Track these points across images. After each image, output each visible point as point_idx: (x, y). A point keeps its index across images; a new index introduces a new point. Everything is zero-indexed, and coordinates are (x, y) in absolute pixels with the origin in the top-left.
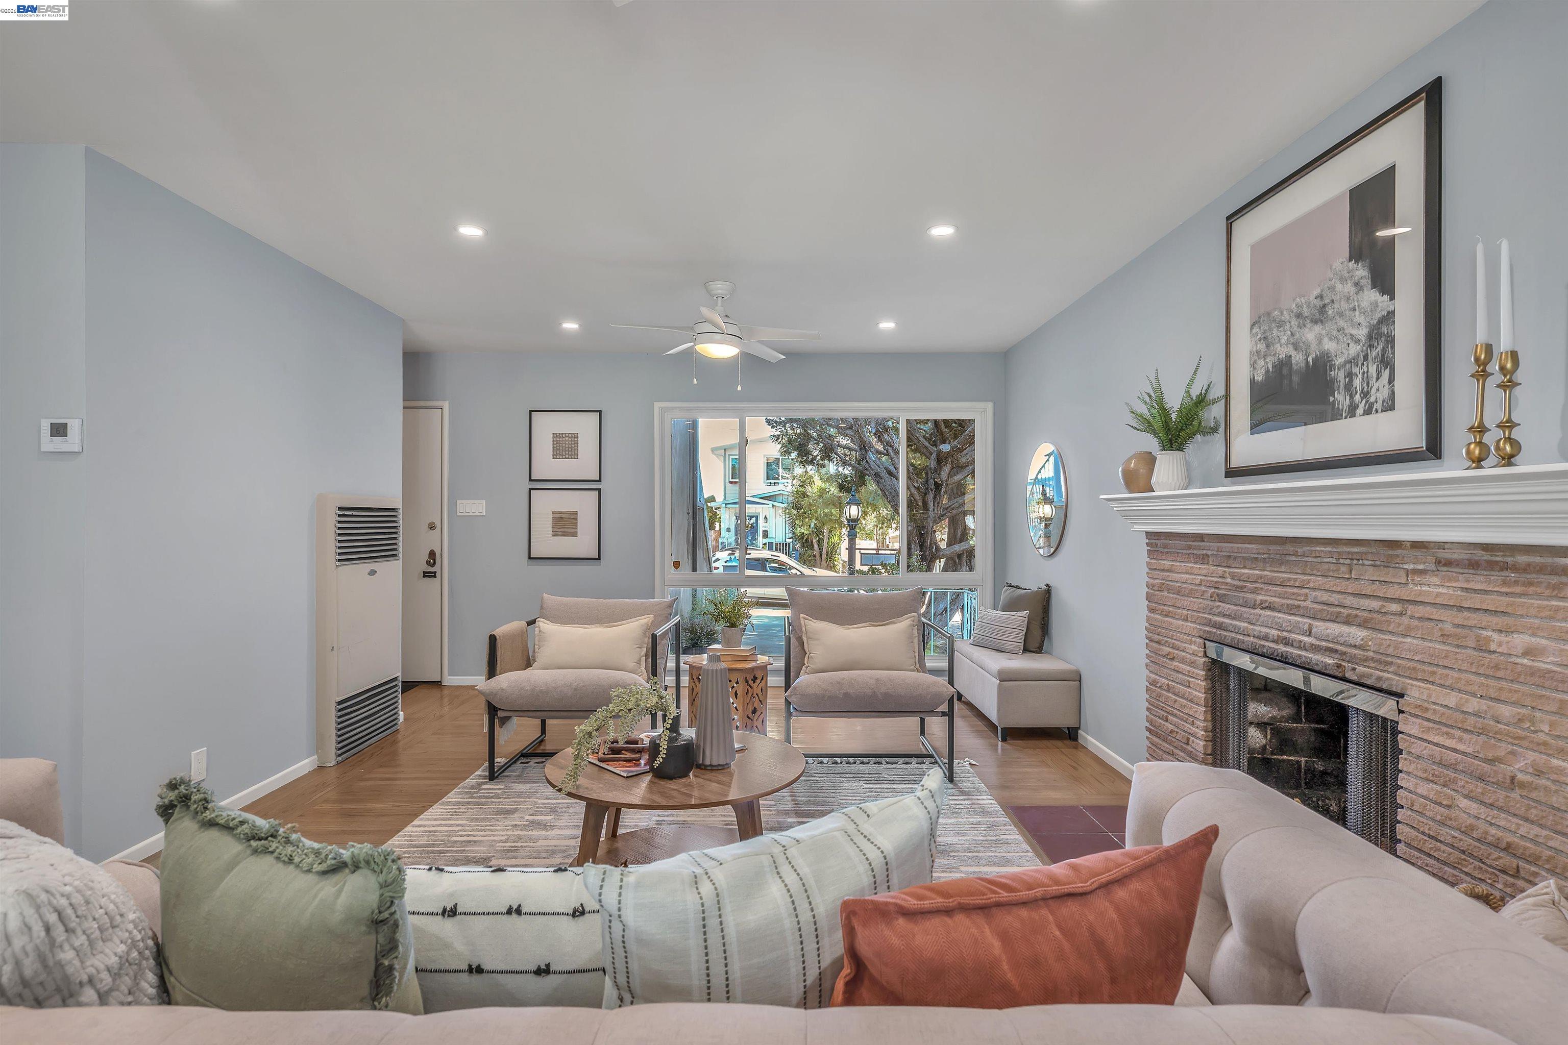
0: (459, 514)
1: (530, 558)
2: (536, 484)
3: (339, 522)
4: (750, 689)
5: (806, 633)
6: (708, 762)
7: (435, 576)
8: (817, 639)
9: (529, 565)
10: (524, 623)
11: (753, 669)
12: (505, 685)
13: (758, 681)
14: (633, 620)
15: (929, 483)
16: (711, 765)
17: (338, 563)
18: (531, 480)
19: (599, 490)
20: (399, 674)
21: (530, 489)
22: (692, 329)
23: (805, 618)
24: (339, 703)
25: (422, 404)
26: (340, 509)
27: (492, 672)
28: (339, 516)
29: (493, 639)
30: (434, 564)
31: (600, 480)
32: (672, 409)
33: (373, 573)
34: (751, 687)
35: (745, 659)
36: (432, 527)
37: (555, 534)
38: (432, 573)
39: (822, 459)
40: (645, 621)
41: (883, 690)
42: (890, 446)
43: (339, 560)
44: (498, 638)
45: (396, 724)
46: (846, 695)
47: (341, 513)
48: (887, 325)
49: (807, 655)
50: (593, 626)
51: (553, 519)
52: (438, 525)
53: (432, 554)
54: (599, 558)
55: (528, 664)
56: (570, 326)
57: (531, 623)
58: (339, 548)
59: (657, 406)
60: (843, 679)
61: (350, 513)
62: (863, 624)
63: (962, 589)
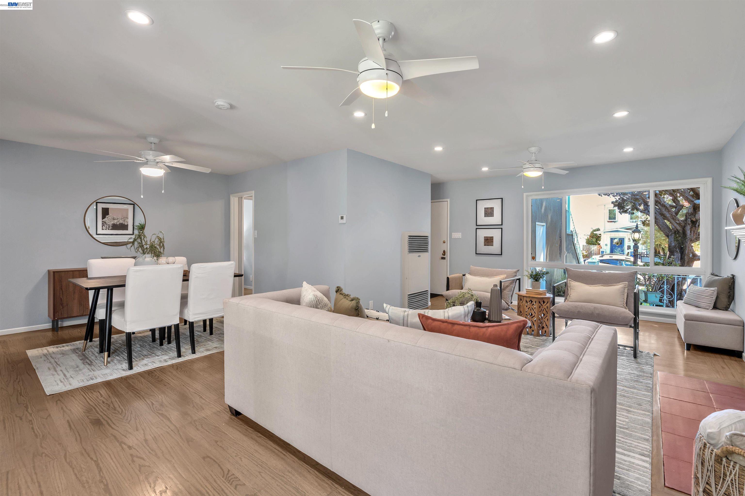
0: (453, 238)
1: (476, 254)
2: (479, 227)
3: (409, 240)
4: (541, 306)
5: (570, 287)
6: (491, 320)
7: (445, 259)
8: (574, 289)
9: (476, 256)
10: (462, 275)
11: (543, 298)
12: (450, 294)
13: (545, 303)
14: (499, 276)
15: (687, 221)
16: (492, 321)
17: (408, 253)
18: (476, 225)
19: (502, 228)
20: (429, 289)
21: (476, 229)
22: (522, 167)
23: (570, 280)
24: (409, 295)
25: (441, 200)
26: (409, 236)
27: (448, 289)
28: (409, 238)
29: (448, 278)
30: (445, 255)
31: (502, 225)
32: (531, 195)
33: (419, 256)
34: (542, 305)
35: (541, 294)
36: (444, 242)
37: (485, 245)
38: (444, 258)
39: (633, 209)
40: (503, 277)
41: (597, 312)
42: (659, 203)
43: (409, 252)
44: (449, 278)
45: (427, 305)
46: (579, 312)
47: (409, 237)
48: (628, 150)
49: (569, 296)
50: (484, 277)
51: (484, 239)
52: (446, 241)
53: (444, 252)
54: (501, 254)
55: (462, 289)
56: (485, 169)
57: (464, 275)
58: (409, 248)
59: (525, 194)
60: (579, 305)
61: (412, 237)
62: (598, 285)
63: (685, 276)
